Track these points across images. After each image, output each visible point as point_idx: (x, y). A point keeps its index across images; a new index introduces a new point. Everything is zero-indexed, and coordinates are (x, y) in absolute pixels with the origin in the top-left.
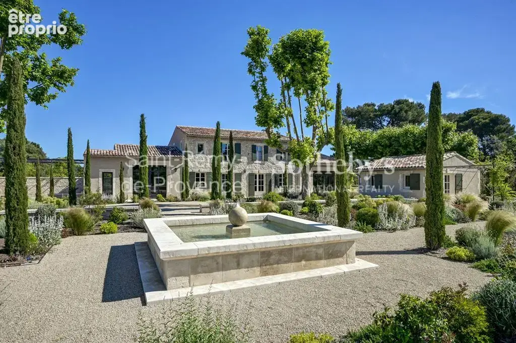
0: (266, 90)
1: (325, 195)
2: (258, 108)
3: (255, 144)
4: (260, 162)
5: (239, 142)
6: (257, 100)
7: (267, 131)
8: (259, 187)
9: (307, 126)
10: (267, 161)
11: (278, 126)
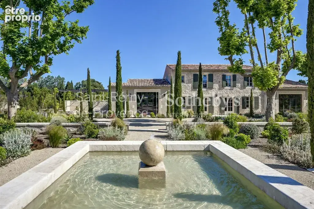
0: (229, 22)
1: (291, 117)
2: (221, 39)
3: (225, 74)
4: (229, 88)
5: (212, 73)
6: (221, 33)
7: (230, 59)
8: (229, 108)
9: (271, 51)
10: (235, 87)
11: (241, 53)
